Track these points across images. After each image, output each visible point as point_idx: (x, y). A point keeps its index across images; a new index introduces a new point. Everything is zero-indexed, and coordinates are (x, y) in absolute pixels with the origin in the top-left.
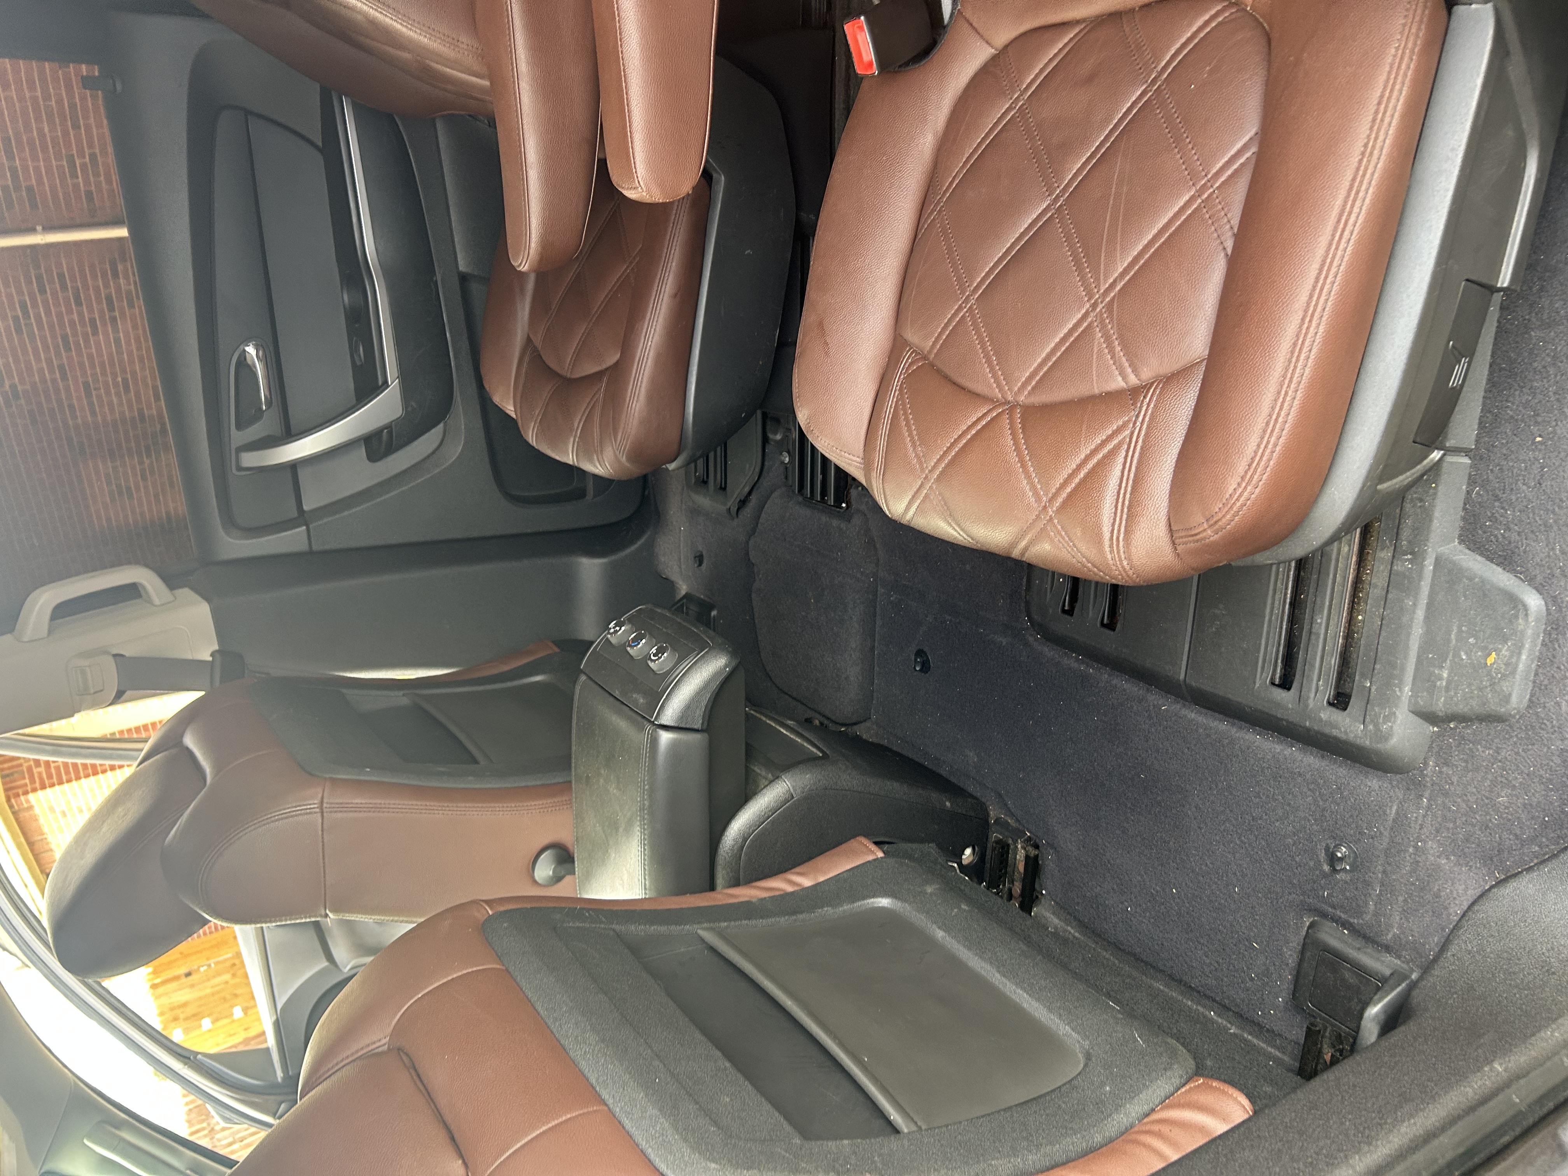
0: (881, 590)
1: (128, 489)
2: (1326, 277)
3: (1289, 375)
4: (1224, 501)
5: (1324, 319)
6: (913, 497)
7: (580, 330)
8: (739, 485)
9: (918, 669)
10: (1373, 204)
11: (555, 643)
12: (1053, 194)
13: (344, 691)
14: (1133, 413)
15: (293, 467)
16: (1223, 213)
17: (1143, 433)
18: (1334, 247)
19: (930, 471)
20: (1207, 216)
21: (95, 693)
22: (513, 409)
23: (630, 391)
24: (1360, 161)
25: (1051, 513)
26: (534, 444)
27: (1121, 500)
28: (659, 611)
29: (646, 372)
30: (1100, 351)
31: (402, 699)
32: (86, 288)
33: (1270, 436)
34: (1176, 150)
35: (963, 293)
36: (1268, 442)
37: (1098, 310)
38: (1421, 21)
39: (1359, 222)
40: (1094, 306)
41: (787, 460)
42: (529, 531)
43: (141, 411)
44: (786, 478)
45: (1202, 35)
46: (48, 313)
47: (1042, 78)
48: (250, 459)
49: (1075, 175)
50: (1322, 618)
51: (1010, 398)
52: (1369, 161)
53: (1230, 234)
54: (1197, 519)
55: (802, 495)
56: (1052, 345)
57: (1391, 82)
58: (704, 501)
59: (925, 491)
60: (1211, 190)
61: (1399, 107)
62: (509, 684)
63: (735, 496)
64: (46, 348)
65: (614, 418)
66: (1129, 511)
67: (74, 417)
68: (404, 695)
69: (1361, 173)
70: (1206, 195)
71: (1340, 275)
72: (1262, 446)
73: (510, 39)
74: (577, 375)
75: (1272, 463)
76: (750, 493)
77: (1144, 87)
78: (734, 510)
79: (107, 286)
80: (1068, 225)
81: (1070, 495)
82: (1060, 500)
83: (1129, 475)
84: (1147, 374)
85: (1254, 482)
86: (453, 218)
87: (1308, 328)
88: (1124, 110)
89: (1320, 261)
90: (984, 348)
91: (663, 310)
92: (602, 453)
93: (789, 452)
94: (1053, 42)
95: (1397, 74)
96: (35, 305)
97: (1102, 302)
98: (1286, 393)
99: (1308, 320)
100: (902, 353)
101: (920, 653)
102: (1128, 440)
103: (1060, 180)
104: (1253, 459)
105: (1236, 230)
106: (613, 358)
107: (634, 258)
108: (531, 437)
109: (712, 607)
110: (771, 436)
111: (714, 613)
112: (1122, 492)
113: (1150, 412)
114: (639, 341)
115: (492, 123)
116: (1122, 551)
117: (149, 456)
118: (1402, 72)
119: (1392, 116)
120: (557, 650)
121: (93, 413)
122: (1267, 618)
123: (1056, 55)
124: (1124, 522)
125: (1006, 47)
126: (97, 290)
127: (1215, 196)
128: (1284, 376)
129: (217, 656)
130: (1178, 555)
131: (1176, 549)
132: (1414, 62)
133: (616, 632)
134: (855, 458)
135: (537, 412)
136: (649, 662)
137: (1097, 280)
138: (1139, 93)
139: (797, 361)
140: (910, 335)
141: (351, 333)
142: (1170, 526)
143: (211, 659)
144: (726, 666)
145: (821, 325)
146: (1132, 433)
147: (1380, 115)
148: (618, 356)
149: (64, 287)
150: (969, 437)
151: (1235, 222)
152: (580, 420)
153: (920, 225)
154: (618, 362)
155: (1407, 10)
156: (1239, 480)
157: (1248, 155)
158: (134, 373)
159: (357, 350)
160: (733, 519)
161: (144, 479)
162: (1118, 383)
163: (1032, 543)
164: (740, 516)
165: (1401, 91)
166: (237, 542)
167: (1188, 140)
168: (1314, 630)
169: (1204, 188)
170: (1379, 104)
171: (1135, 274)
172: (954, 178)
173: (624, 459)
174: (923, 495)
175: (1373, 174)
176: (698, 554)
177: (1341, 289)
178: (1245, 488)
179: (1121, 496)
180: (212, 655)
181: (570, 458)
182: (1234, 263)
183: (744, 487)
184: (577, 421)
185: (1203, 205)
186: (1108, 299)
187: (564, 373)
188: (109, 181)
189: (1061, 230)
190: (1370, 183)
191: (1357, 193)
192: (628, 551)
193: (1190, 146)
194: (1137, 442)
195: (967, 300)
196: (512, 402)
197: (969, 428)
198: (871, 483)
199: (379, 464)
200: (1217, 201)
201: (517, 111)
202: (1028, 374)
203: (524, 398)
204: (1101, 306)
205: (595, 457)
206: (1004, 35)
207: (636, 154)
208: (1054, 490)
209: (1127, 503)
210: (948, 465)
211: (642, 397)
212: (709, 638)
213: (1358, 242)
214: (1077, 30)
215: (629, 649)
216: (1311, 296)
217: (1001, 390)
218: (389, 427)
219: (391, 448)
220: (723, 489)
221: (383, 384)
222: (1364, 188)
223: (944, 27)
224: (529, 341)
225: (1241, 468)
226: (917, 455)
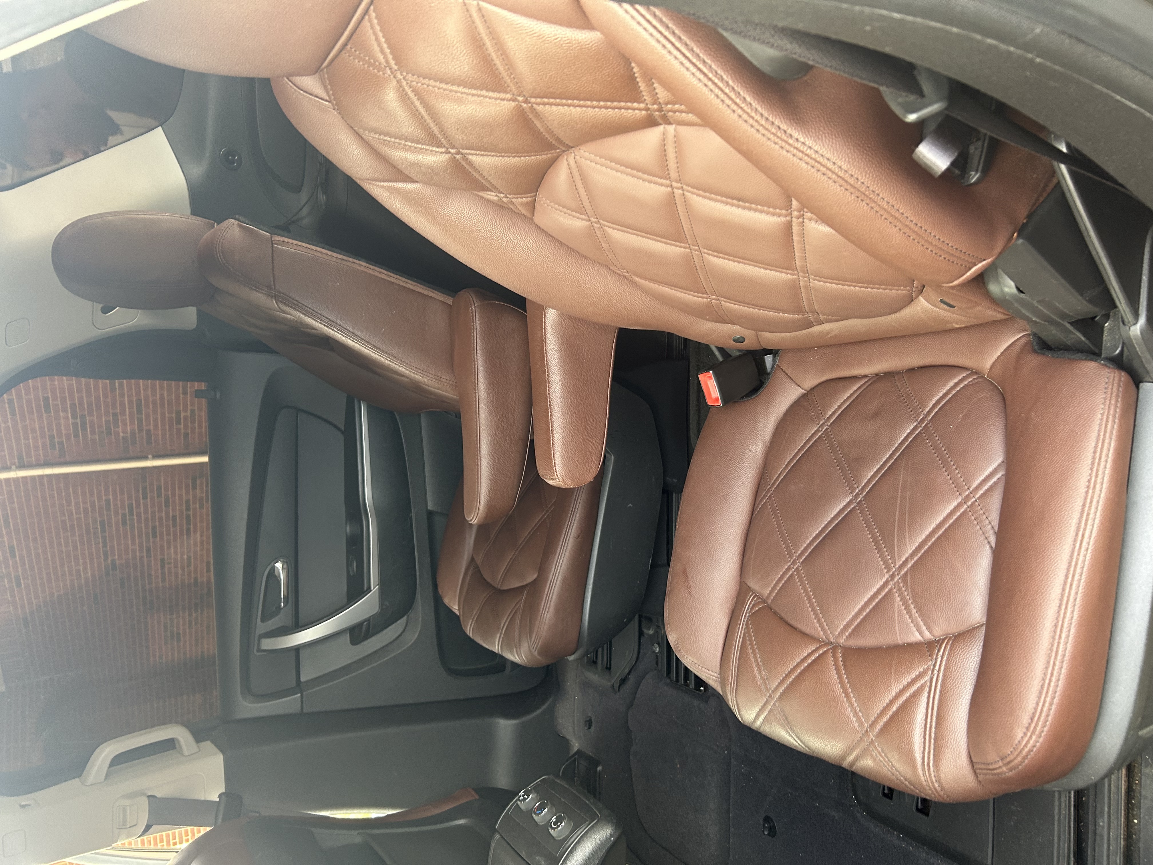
0: (734, 762)
1: (178, 634)
2: (1073, 576)
3: (1055, 649)
4: (1014, 746)
5: (1076, 607)
6: (760, 710)
7: (509, 556)
8: (621, 667)
9: (766, 833)
10: (1102, 524)
11: (476, 790)
12: (854, 492)
13: (313, 829)
14: (930, 663)
15: (297, 650)
16: (984, 517)
17: (940, 679)
18: (1076, 554)
19: (773, 691)
20: (973, 518)
21: (130, 827)
22: (457, 608)
23: (543, 604)
24: (1087, 492)
25: (872, 737)
26: (471, 635)
27: (928, 733)
28: (559, 782)
29: (556, 590)
30: (900, 611)
31: (356, 837)
32: (174, 495)
33: (1046, 697)
34: (944, 469)
35: (791, 556)
36: (1045, 702)
37: (896, 580)
38: (1117, 396)
39: (1094, 535)
40: (892, 577)
41: (657, 650)
42: (462, 697)
43: (196, 579)
44: (657, 664)
45: (954, 392)
46: (146, 512)
47: (840, 412)
48: (268, 644)
49: (870, 481)
50: (1103, 822)
51: (832, 640)
52: (1093, 492)
53: (992, 532)
54: (992, 756)
55: (670, 678)
56: (862, 603)
57: (1102, 437)
58: (594, 677)
59: (770, 707)
60: (974, 499)
61: (1110, 455)
62: (439, 826)
63: (617, 675)
64: (140, 536)
65: (530, 621)
66: (935, 742)
67: (150, 583)
68: (358, 834)
69: (1088, 501)
70: (970, 503)
71: (1084, 574)
72: (1041, 704)
73: (475, 378)
74: (505, 587)
75: (1050, 718)
76: (629, 674)
77: (915, 424)
78: (616, 686)
79: (187, 493)
80: (867, 515)
81: (887, 724)
82: (878, 727)
83: (932, 712)
84: (939, 632)
85: (1037, 733)
86: (427, 475)
87: (1065, 613)
88: (902, 438)
89: (1067, 563)
90: (809, 599)
91: (569, 547)
92: (520, 648)
93: (658, 644)
94: (847, 388)
95: (1105, 432)
96: (138, 506)
97: (898, 574)
98: (1054, 663)
99: (1063, 607)
100: (747, 596)
101: (767, 819)
102: (929, 684)
103: (858, 483)
104: (1034, 714)
105: (996, 530)
106: (531, 577)
107: (550, 508)
108: (469, 630)
109: (598, 764)
110: (645, 631)
111: (599, 768)
112: (928, 725)
113: (944, 663)
114: (552, 568)
115: (458, 415)
116: (933, 775)
117: (196, 611)
118: (1108, 431)
119: (1106, 461)
120: (477, 797)
121: (164, 580)
122: (1056, 818)
123: (849, 397)
124: (932, 751)
125: (812, 389)
126: (181, 496)
127: (977, 504)
128: (1051, 650)
129: (223, 797)
130: (980, 782)
131: (977, 777)
132: (1116, 424)
133: (525, 799)
134: (713, 674)
135: (474, 613)
136: (550, 830)
137: (893, 557)
138: (912, 427)
139: (667, 596)
140: (753, 584)
141: (349, 552)
142: (970, 758)
143: (218, 800)
144: (611, 836)
145: (685, 572)
146: (932, 679)
147: (1097, 461)
148: (536, 575)
149: (159, 495)
150: (802, 668)
151: (996, 523)
152: (506, 621)
153: (756, 506)
154: (535, 580)
155: (1106, 388)
156: (1025, 730)
157: (999, 476)
158: (195, 553)
159: (352, 565)
160: (616, 693)
161: (190, 627)
162: (916, 637)
163: (857, 758)
164: (621, 691)
165: (1110, 444)
166: (250, 705)
167: (952, 463)
168: (1098, 832)
169: (967, 498)
170: (1095, 452)
171: (922, 556)
172: (779, 475)
173: (536, 653)
174: (768, 709)
175: (1098, 502)
176: (588, 719)
177: (1086, 585)
178: (1031, 737)
179: (928, 729)
180: (220, 796)
181: (496, 648)
182: (998, 554)
183: (624, 669)
184: (504, 621)
185: (969, 510)
186: (902, 573)
187: (496, 586)
188: (200, 426)
189: (862, 518)
190: (1097, 508)
191: (1088, 515)
192: (535, 714)
193: (954, 467)
194: (936, 686)
195: (794, 563)
196: (457, 603)
197: (802, 661)
198: (726, 693)
199: (358, 646)
200: (979, 507)
201: (476, 421)
202: (845, 623)
203: (466, 602)
204: (897, 578)
205: (515, 650)
206: (810, 382)
207: (556, 458)
208: (873, 719)
209: (933, 735)
210: (787, 689)
211: (552, 609)
212: (598, 810)
213: (1095, 550)
214: (863, 382)
215: (534, 816)
216: (1064, 589)
217: (825, 632)
218: (368, 620)
219: (368, 635)
220: (608, 668)
221: (367, 590)
222: (1092, 511)
223: (768, 374)
224: (472, 560)
225: (1025, 720)
226: (762, 678)
